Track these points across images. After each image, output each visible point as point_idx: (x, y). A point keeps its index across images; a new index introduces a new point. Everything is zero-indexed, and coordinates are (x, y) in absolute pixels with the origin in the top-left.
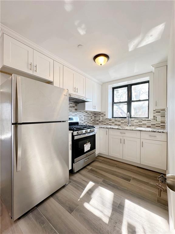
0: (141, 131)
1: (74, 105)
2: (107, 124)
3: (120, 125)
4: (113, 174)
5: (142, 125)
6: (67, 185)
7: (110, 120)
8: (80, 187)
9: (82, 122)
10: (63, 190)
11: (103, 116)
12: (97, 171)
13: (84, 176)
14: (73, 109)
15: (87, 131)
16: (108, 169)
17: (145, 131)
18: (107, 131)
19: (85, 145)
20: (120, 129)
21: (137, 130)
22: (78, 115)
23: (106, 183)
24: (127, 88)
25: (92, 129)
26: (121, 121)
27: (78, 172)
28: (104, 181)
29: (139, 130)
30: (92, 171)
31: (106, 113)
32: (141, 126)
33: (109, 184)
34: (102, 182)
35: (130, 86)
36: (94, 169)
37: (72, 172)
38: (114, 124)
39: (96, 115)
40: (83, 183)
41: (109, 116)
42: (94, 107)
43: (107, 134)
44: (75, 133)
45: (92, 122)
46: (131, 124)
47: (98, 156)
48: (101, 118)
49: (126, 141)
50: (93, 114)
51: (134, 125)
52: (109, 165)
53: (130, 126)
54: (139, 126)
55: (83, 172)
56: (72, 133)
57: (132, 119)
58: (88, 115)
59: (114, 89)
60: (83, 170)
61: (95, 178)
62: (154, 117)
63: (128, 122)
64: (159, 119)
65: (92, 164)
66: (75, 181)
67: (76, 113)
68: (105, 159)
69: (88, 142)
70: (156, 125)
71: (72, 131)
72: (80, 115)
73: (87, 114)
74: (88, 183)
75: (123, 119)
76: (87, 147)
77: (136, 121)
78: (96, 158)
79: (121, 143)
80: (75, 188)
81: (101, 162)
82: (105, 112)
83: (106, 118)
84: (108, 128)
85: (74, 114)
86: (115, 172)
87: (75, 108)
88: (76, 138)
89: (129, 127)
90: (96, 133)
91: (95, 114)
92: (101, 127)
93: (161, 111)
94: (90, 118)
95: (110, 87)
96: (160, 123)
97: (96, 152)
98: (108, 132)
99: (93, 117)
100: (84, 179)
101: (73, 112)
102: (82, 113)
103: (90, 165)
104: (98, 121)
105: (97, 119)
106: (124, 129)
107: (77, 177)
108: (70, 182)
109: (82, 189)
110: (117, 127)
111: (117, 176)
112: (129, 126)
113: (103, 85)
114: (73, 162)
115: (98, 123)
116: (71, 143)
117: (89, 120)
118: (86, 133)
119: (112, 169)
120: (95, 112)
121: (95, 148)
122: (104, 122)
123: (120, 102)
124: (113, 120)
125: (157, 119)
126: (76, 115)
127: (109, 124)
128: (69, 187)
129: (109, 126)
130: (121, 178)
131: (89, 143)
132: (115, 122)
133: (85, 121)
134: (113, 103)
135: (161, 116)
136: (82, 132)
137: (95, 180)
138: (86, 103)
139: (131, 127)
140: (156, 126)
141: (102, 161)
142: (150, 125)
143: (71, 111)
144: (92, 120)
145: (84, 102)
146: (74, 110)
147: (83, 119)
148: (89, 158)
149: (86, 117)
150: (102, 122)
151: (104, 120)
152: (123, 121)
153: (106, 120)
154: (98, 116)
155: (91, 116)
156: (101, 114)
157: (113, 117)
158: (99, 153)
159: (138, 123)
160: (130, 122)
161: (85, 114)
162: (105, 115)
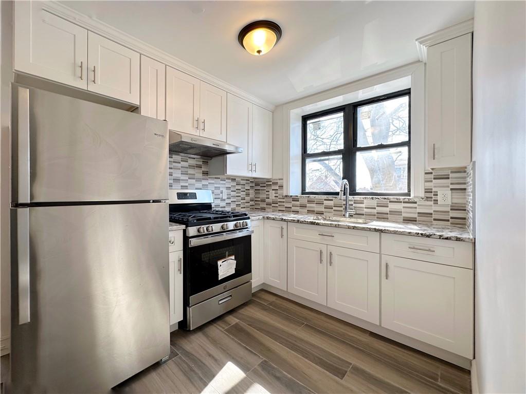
0: (381, 231)
1: (201, 163)
2: (288, 210)
3: (321, 213)
4: (294, 347)
5: (387, 214)
6: (165, 362)
7: (295, 199)
8: (196, 374)
9: (223, 204)
10: (154, 376)
11: (277, 188)
12: (249, 330)
13: (214, 342)
14: (198, 173)
15: (225, 227)
16: (283, 331)
17: (395, 233)
18: (282, 228)
19: (220, 263)
20: (318, 224)
21: (370, 229)
22: (212, 187)
23: (269, 373)
24: (341, 114)
25: (241, 221)
26: (325, 202)
27: (200, 328)
28: (264, 366)
29: (376, 230)
30: (237, 331)
31: (284, 181)
32: (385, 216)
33: (278, 378)
34: (260, 369)
35: (352, 107)
36: (243, 325)
37: (183, 329)
38: (305, 211)
39: (258, 188)
40: (208, 362)
41: (294, 189)
42: (252, 167)
43: (282, 236)
44: (192, 231)
45: (249, 204)
46: (353, 212)
47: (262, 290)
48: (272, 195)
49: (335, 259)
50: (251, 185)
51: (363, 215)
52: (287, 319)
53: (351, 216)
54: (380, 216)
55: (216, 331)
56: (185, 231)
57: (357, 198)
58: (239, 187)
59: (305, 119)
60: (215, 325)
61: (242, 352)
62: (428, 191)
63: (344, 207)
64: (445, 197)
65: (242, 311)
66: (188, 354)
67: (205, 182)
68: (279, 301)
69: (229, 255)
70: (434, 216)
71: (183, 227)
72: (216, 185)
73: (234, 184)
74: (221, 365)
75: (330, 197)
76: (226, 267)
77: (368, 202)
78: (254, 295)
79: (321, 261)
80: (185, 373)
81: (264, 308)
82: (282, 179)
83: (284, 195)
84: (285, 220)
85: (199, 185)
86: (302, 340)
87: (203, 169)
88: (194, 242)
89: (348, 219)
90: (253, 232)
91: (258, 184)
92: (268, 218)
93: (451, 175)
94: (243, 194)
95: (296, 114)
96: (448, 209)
97: (253, 281)
98: (285, 230)
99: (250, 191)
100: (211, 352)
101: (198, 180)
102: (222, 182)
103: (235, 314)
104: (263, 201)
105: (263, 196)
106: (331, 225)
107: (196, 344)
108: (173, 354)
109: (201, 379)
110: (311, 218)
111: (305, 354)
112: (347, 215)
113: (277, 111)
114: (186, 304)
115: (265, 206)
116: (182, 257)
117: (240, 198)
118: (224, 231)
119: (295, 333)
120: (256, 180)
121: (250, 271)
122: (279, 204)
124: (304, 200)
125: (439, 198)
126: (205, 187)
127: (294, 209)
128: (171, 368)
129: (292, 216)
130: (316, 364)
131: (233, 257)
132: (308, 205)
133: (229, 201)
134: (305, 155)
135: (452, 189)
136: (210, 229)
137: (242, 358)
138: (228, 156)
139: (353, 220)
140: (435, 220)
141: (271, 304)
142: (416, 216)
143: (191, 176)
144: (248, 199)
145: (223, 153)
146: (201, 176)
147: (225, 197)
148: (231, 296)
149: (232, 191)
150: (273, 205)
151: (279, 200)
152: (331, 203)
153: (284, 199)
154: (265, 188)
155: (246, 188)
156: (271, 183)
157: (304, 192)
158: (264, 284)
159: (375, 208)
160: (352, 205)
161: (229, 184)
162: (281, 187)
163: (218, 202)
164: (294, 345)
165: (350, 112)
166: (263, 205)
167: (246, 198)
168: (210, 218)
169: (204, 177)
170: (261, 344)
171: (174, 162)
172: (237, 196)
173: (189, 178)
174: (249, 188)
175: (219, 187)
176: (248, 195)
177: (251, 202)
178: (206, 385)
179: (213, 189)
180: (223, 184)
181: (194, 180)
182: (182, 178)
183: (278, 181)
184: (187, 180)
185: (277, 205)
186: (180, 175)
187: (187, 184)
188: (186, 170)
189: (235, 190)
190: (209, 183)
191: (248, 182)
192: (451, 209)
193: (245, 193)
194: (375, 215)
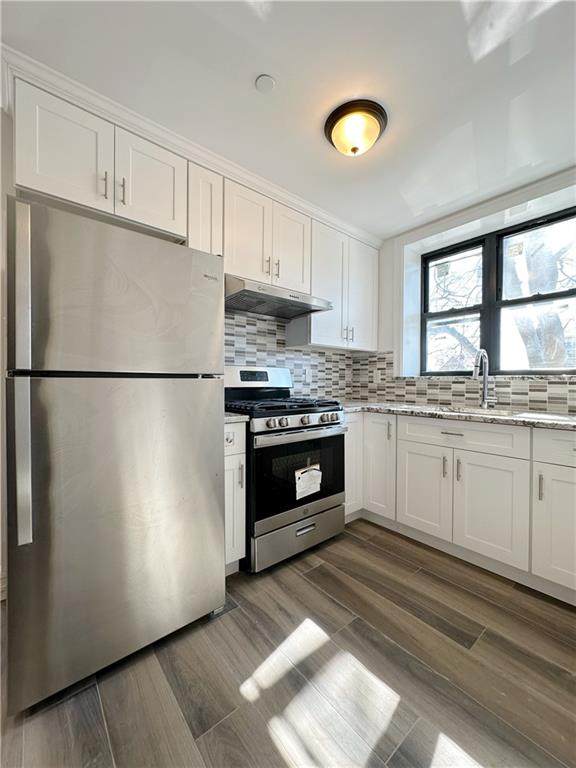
0: (532, 425)
1: (275, 328)
2: (400, 399)
3: (447, 403)
4: (402, 602)
5: (545, 402)
6: (218, 615)
7: (411, 383)
8: (261, 634)
9: (306, 390)
10: (202, 635)
11: (385, 366)
12: (339, 577)
13: (288, 590)
14: (270, 343)
15: (306, 420)
16: (388, 578)
17: (554, 427)
18: (389, 425)
19: (298, 474)
20: (440, 417)
21: (516, 423)
22: (290, 365)
23: (363, 636)
24: (480, 250)
25: (331, 413)
26: (454, 386)
27: (270, 571)
28: (357, 626)
29: (525, 424)
30: (321, 577)
31: (395, 355)
32: (541, 405)
33: (375, 644)
34: (350, 630)
35: (494, 239)
36: (331, 568)
37: (245, 572)
38: (424, 399)
39: (358, 366)
40: (278, 618)
41: (409, 367)
42: (347, 333)
43: (389, 436)
44: (259, 424)
45: (344, 392)
46: (493, 400)
47: (361, 520)
48: (377, 376)
49: (465, 469)
50: (347, 362)
51: (509, 404)
52: (395, 561)
53: (491, 407)
54: (535, 405)
55: (290, 575)
56: (248, 425)
57: (500, 378)
58: (330, 365)
59: (426, 259)
60: (291, 567)
61: (327, 606)
63: (481, 392)
65: (329, 549)
66: (250, 606)
67: (280, 357)
68: (383, 536)
69: (312, 464)
71: (246, 418)
72: (296, 362)
73: (323, 360)
74: (295, 623)
75: (461, 378)
76: (307, 481)
77: (517, 384)
78: (348, 526)
79: (445, 473)
80: (245, 633)
81: (362, 546)
82: (392, 353)
83: (395, 376)
84: (393, 412)
85: (272, 360)
86: (413, 592)
87: (278, 337)
88: (261, 441)
89: (486, 411)
90: (346, 429)
91: (357, 361)
92: (369, 410)
94: (335, 376)
95: (413, 251)
97: (346, 504)
98: (393, 428)
99: (346, 372)
100: (283, 605)
101: (271, 353)
102: (306, 357)
103: (319, 553)
104: (364, 386)
105: (364, 379)
106: (459, 419)
107: (263, 592)
108: (229, 606)
109: (266, 641)
110: (432, 409)
111: (419, 612)
112: (486, 406)
113: (385, 247)
114: (250, 533)
115: (367, 394)
116: (244, 463)
117: (331, 382)
118: (304, 426)
119: (404, 582)
120: (355, 355)
121: (342, 489)
122: (387, 390)
123: (453, 312)
124: (423, 384)
126: (280, 364)
127: (408, 397)
128: (226, 625)
129: (405, 407)
130: (434, 627)
131: (318, 467)
132: (429, 391)
133: (314, 386)
134: (425, 314)
136: (284, 423)
137: (325, 614)
138: (313, 315)
139: (493, 411)
143: (262, 348)
144: (342, 383)
145: (305, 311)
146: (274, 347)
147: (309, 380)
148: (314, 525)
149: (319, 371)
150: (379, 392)
151: (388, 385)
152: (461, 388)
153: (394, 382)
154: (367, 367)
155: (341, 367)
156: (375, 359)
157: (423, 372)
158: (362, 510)
159: (527, 394)
160: (492, 389)
161: (316, 360)
162: (390, 364)
163: (299, 387)
164: (401, 597)
165: (492, 245)
166: (365, 393)
168: (284, 407)
169: (279, 349)
170: (354, 595)
171: (237, 326)
172: (327, 379)
173: (258, 350)
174: (344, 367)
175: (301, 365)
176: (342, 377)
177: (346, 389)
178: (272, 649)
179: (292, 367)
180: (306, 360)
181: (265, 354)
182: (248, 350)
183: (387, 356)
184: (255, 353)
185: (384, 392)
186: (245, 346)
187: (255, 360)
188: (254, 337)
189: (324, 369)
190: (287, 359)
191: (343, 357)
193: (338, 375)
194: (526, 405)
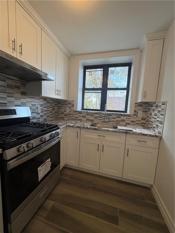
1: (19, 85)
2: (76, 119)
7: (80, 113)
11: (71, 106)
14: (17, 92)
18: (77, 132)
20: (98, 130)
31: (75, 102)
32: (119, 122)
38: (85, 119)
39: (60, 105)
41: (79, 108)
42: (58, 92)
43: (77, 137)
47: (64, 168)
48: (68, 110)
50: (55, 103)
54: (117, 122)
58: (48, 105)
59: (85, 68)
62: (135, 111)
64: (141, 114)
67: (23, 100)
70: (136, 122)
77: (113, 116)
83: (75, 110)
87: (21, 90)
91: (59, 103)
93: (143, 105)
96: (140, 119)
99: (55, 107)
101: (17, 98)
104: (62, 113)
105: (62, 110)
115: (64, 116)
117: (49, 112)
120: (59, 101)
122: (72, 115)
125: (138, 114)
127: (79, 118)
132: (86, 116)
134: (84, 89)
135: (143, 111)
138: (43, 82)
140: (136, 124)
142: (130, 122)
143: (10, 95)
147: (39, 111)
149: (44, 107)
150: (68, 116)
151: (72, 113)
152: (97, 115)
153: (74, 112)
154: (64, 106)
156: (67, 103)
157: (83, 109)
159: (115, 119)
160: (107, 117)
161: (42, 102)
162: (73, 105)
163: (34, 115)
167: (53, 111)
169: (22, 96)
172: (47, 111)
173: (8, 96)
174: (54, 105)
175: (35, 105)
176: (53, 109)
177: (55, 114)
180: (38, 102)
183: (72, 102)
184: (6, 98)
185: (70, 116)
189: (46, 106)
190: (27, 101)
191: (54, 101)
192: (142, 120)
193: (52, 108)
194: (115, 122)
